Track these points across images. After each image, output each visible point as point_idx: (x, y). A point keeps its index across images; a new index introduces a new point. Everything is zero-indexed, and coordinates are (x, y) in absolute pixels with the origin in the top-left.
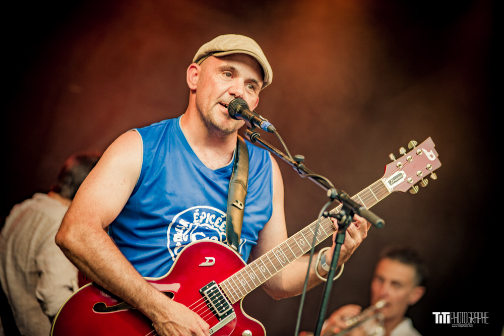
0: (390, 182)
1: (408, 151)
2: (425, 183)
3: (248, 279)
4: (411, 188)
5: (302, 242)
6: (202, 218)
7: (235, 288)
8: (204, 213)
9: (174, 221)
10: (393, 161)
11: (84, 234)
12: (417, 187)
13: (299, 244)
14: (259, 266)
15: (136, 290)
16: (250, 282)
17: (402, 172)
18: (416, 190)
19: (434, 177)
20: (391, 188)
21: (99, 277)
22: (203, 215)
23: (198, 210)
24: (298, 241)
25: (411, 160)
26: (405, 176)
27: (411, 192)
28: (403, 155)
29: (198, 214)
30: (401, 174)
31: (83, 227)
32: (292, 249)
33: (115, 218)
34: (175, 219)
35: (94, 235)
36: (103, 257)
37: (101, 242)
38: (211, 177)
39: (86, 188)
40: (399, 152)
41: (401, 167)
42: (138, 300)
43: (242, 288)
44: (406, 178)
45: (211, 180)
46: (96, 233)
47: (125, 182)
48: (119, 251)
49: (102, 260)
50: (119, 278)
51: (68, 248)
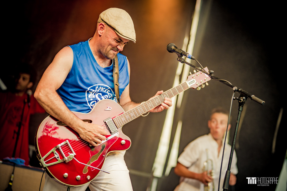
0: (189, 83)
1: (197, 72)
2: (204, 86)
3: (125, 118)
4: (197, 88)
5: (150, 104)
6: (99, 89)
7: (120, 121)
8: (101, 87)
9: (88, 90)
10: (191, 75)
11: (47, 93)
12: (200, 87)
13: (149, 105)
14: (131, 113)
15: (71, 118)
16: (126, 119)
17: (195, 80)
18: (199, 88)
19: (207, 84)
20: (190, 86)
21: (54, 112)
22: (100, 88)
23: (98, 86)
24: (148, 104)
25: (199, 75)
26: (196, 81)
27: (197, 89)
28: (195, 73)
29: (98, 88)
30: (194, 81)
31: (47, 90)
32: (145, 107)
33: (61, 86)
34: (89, 89)
35: (52, 94)
36: (57, 104)
37: (55, 97)
38: (103, 71)
39: (48, 72)
40: (193, 72)
41: (194, 77)
42: (72, 123)
43: (122, 122)
44: (196, 83)
45: (103, 72)
46: (53, 93)
47: (65, 70)
48: (62, 102)
49: (56, 104)
50: (64, 113)
51: (40, 99)
